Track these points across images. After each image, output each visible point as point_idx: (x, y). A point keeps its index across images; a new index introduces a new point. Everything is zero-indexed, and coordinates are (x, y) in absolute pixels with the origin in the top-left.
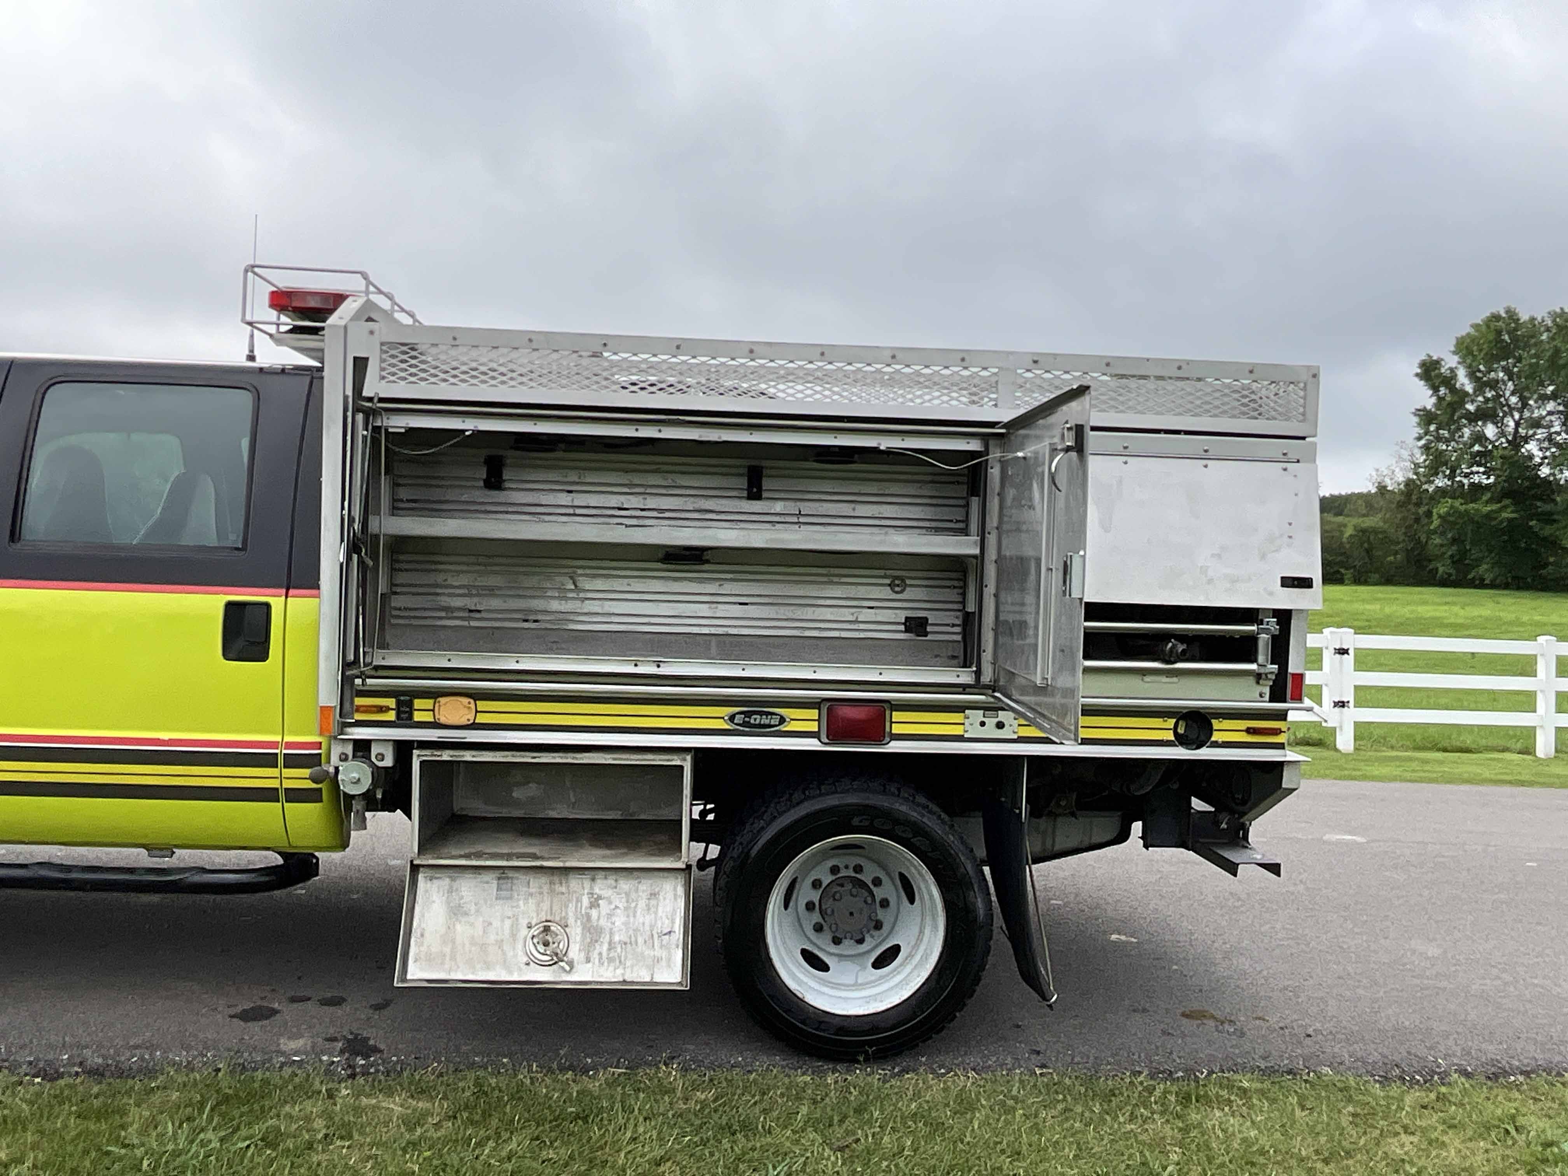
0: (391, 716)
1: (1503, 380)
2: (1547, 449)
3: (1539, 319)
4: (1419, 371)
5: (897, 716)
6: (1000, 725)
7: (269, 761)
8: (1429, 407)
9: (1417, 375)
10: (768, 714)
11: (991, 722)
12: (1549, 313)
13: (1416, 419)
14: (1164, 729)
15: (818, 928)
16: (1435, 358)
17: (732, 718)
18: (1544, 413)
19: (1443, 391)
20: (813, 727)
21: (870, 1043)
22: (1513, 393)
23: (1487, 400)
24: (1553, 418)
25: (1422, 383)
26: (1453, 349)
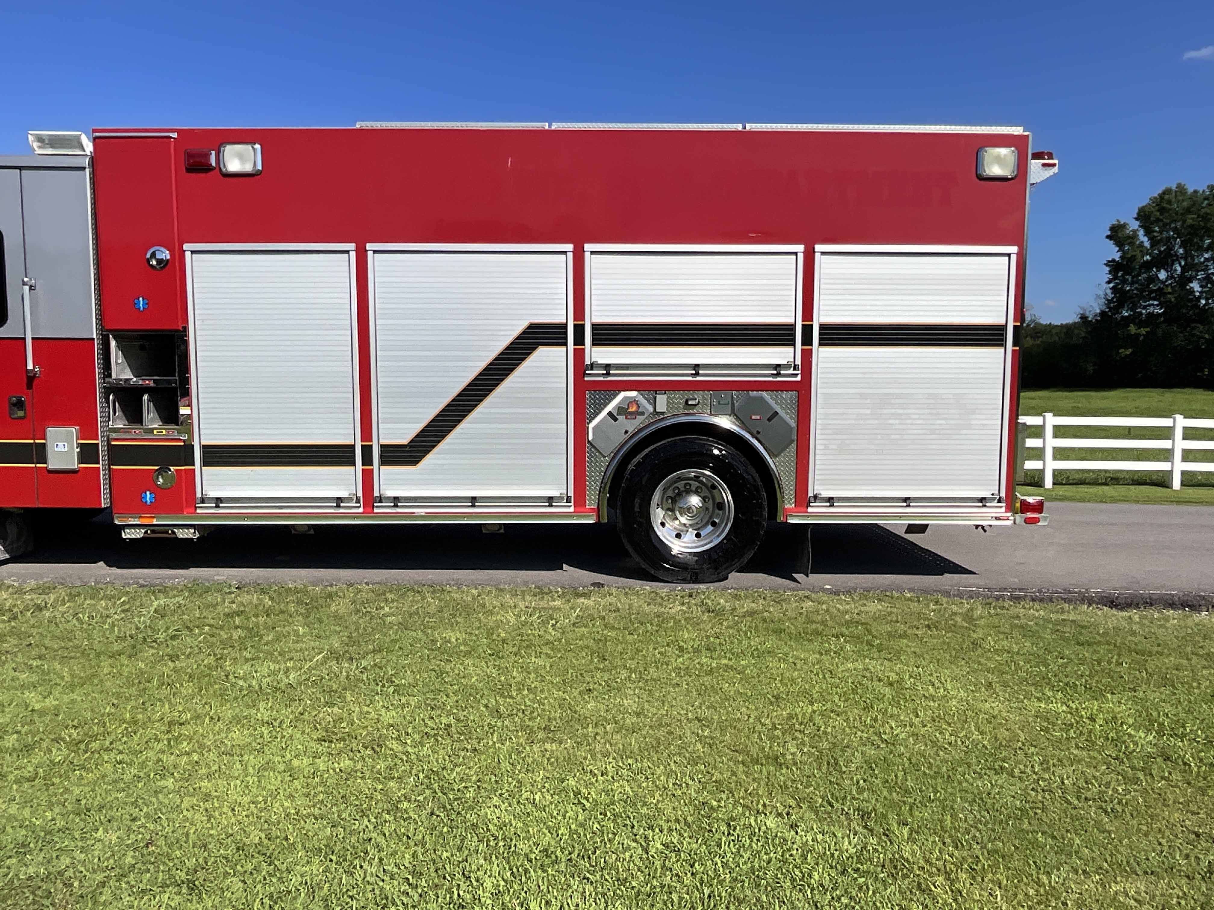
1: (1173, 237)
2: (1206, 286)
3: (1201, 191)
8: (1117, 259)
9: (1108, 237)
12: (1208, 186)
13: (1107, 268)
16: (1122, 223)
18: (1202, 260)
19: (1126, 247)
22: (1180, 247)
23: (1161, 252)
24: (1209, 263)
25: (1111, 242)
26: (1136, 216)
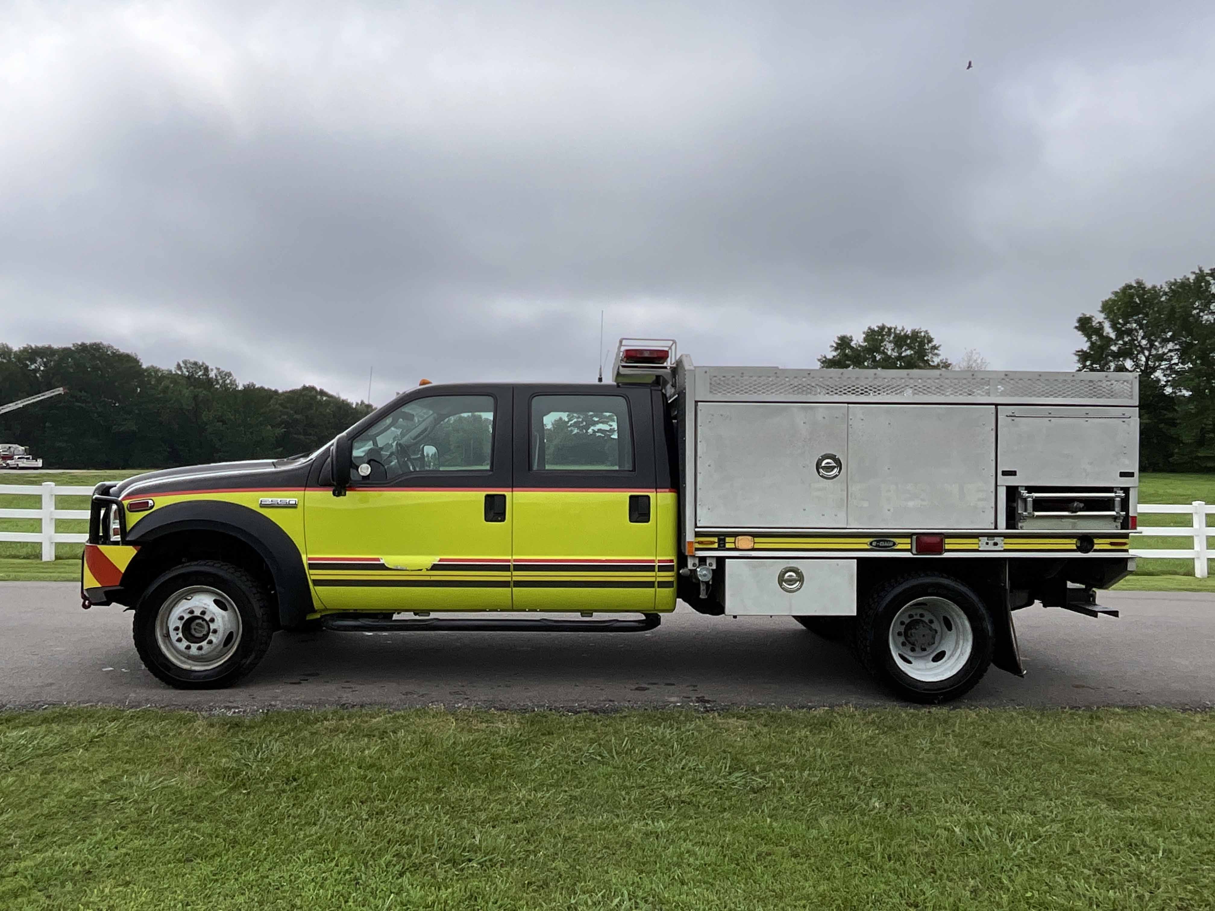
0: (716, 546)
1: (1136, 329)
2: (1169, 375)
3: (1159, 287)
4: (1077, 325)
5: (947, 541)
6: (996, 544)
7: (651, 568)
8: (1085, 349)
9: (1076, 327)
10: (887, 541)
11: (991, 542)
12: (1166, 282)
13: (1077, 358)
14: (1072, 544)
15: (903, 644)
16: (1088, 316)
17: (871, 544)
18: (1166, 351)
19: (1094, 338)
20: (909, 547)
21: (941, 694)
22: (1143, 338)
23: (1125, 343)
24: (1172, 354)
25: (1080, 333)
26: (1100, 309)
